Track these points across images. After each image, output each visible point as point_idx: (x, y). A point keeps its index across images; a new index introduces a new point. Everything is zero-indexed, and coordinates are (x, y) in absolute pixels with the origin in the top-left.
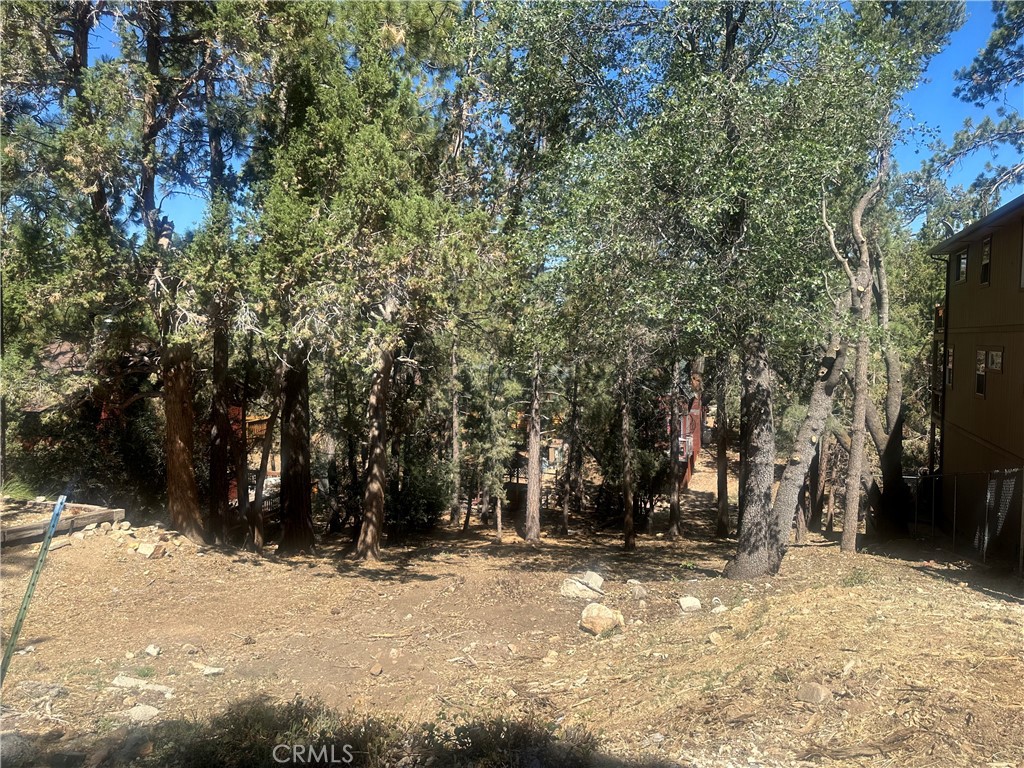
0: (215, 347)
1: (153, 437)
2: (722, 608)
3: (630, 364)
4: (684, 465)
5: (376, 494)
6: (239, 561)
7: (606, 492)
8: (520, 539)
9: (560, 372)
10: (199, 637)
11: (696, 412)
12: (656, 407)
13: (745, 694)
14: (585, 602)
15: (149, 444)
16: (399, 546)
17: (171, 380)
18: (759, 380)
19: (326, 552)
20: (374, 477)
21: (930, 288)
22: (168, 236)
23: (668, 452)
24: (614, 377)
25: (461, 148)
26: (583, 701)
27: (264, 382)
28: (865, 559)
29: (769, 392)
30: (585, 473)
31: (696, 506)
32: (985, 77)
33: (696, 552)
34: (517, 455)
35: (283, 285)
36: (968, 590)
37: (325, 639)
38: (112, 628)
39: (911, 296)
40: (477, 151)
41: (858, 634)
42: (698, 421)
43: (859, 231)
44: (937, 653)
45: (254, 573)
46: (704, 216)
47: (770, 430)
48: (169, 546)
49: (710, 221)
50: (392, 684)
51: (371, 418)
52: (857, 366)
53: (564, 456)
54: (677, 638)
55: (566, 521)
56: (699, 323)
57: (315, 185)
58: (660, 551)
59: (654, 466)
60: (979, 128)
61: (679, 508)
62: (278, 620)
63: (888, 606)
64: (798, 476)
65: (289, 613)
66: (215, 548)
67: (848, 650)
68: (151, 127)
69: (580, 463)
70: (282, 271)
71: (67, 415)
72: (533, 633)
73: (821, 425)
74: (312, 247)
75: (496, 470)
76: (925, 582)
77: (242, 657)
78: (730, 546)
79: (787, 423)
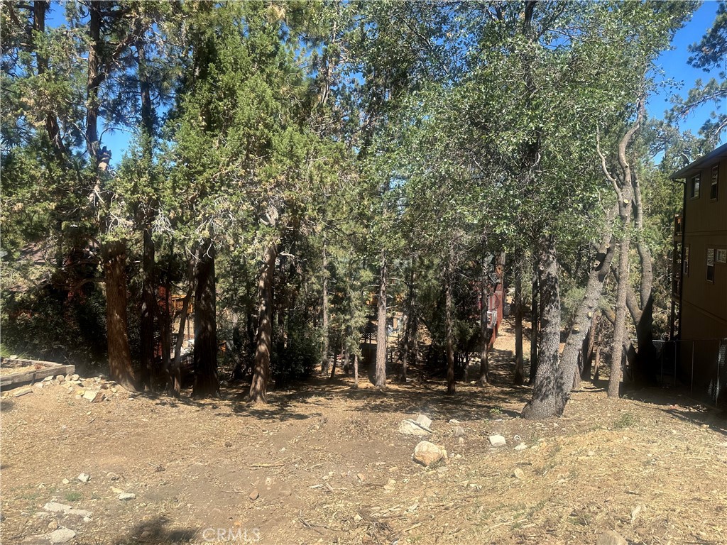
0: (144, 245)
1: (102, 311)
2: (522, 446)
3: (452, 258)
4: (491, 331)
5: (263, 353)
6: (160, 404)
7: (435, 351)
8: (371, 385)
9: (401, 264)
10: (121, 466)
11: (499, 292)
12: (471, 289)
13: (549, 536)
14: (417, 438)
15: (98, 315)
16: (283, 390)
17: (109, 269)
18: (549, 270)
19: (230, 394)
20: (262, 341)
21: (669, 204)
22: (107, 162)
23: (479, 322)
24: (440, 267)
25: (327, 97)
26: (414, 527)
27: (182, 270)
28: (627, 403)
29: (556, 279)
30: (419, 336)
31: (499, 361)
32: (710, 50)
33: (500, 396)
34: (369, 324)
35: (190, 197)
36: (710, 430)
37: (217, 468)
38: (57, 458)
39: (655, 209)
40: (339, 99)
41: (637, 477)
42: (501, 300)
43: (624, 159)
44: (707, 498)
45: (171, 412)
46: (509, 145)
47: (557, 308)
48: (107, 393)
49: (513, 150)
50: (265, 507)
51: (260, 297)
52: (620, 260)
53: (404, 324)
54: (489, 471)
55: (405, 371)
56: (505, 227)
57: (215, 122)
58: (474, 395)
59: (469, 333)
60: (706, 87)
61: (487, 362)
62: (184, 451)
63: (655, 449)
64: (577, 341)
65: (193, 446)
66: (143, 394)
67: (632, 493)
68: (93, 79)
69: (415, 330)
70: (189, 187)
71: (34, 294)
72: (377, 464)
73: (596, 305)
74: (211, 168)
75: (354, 335)
76: (676, 424)
77: (152, 483)
78: (526, 391)
79: (568, 302)
